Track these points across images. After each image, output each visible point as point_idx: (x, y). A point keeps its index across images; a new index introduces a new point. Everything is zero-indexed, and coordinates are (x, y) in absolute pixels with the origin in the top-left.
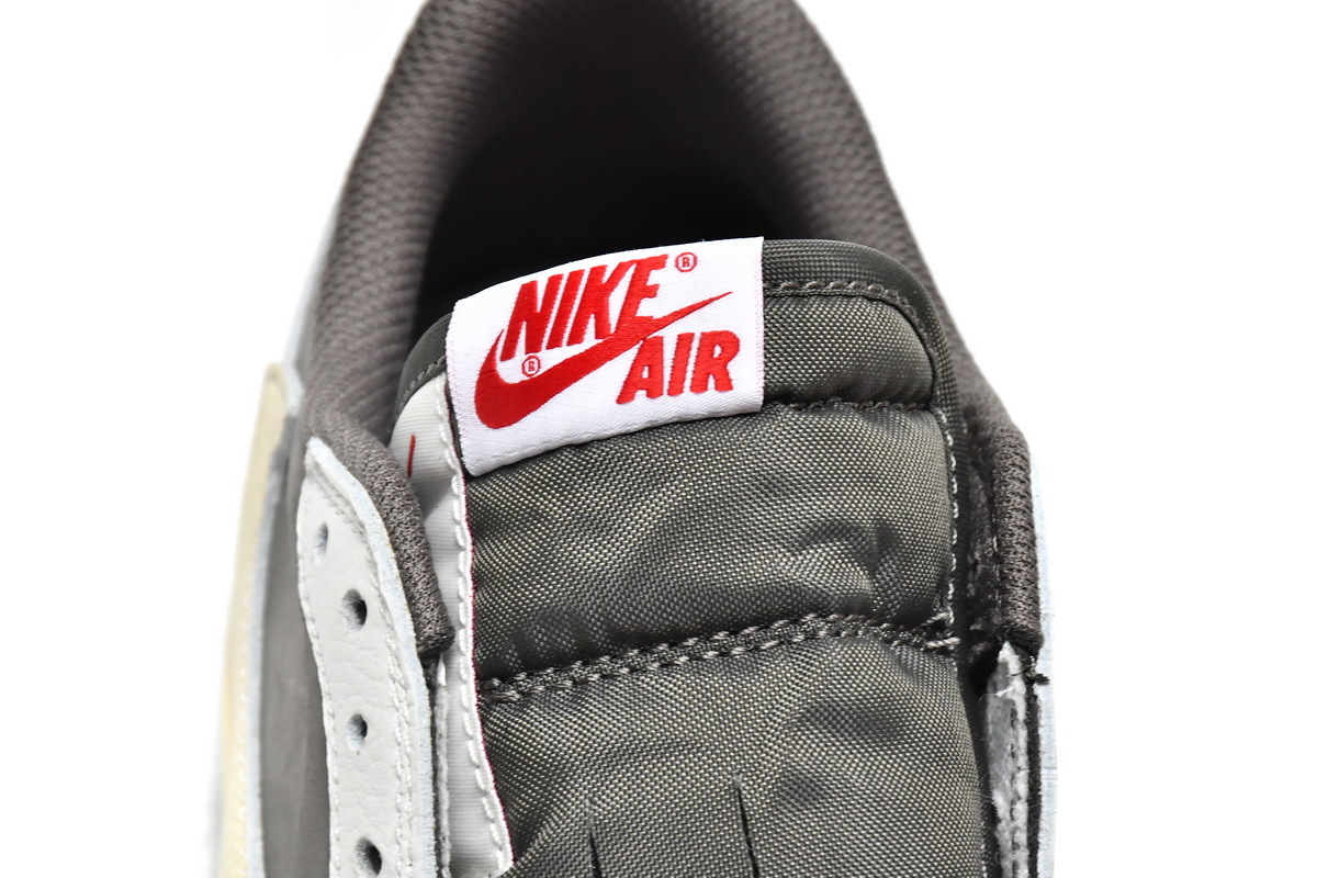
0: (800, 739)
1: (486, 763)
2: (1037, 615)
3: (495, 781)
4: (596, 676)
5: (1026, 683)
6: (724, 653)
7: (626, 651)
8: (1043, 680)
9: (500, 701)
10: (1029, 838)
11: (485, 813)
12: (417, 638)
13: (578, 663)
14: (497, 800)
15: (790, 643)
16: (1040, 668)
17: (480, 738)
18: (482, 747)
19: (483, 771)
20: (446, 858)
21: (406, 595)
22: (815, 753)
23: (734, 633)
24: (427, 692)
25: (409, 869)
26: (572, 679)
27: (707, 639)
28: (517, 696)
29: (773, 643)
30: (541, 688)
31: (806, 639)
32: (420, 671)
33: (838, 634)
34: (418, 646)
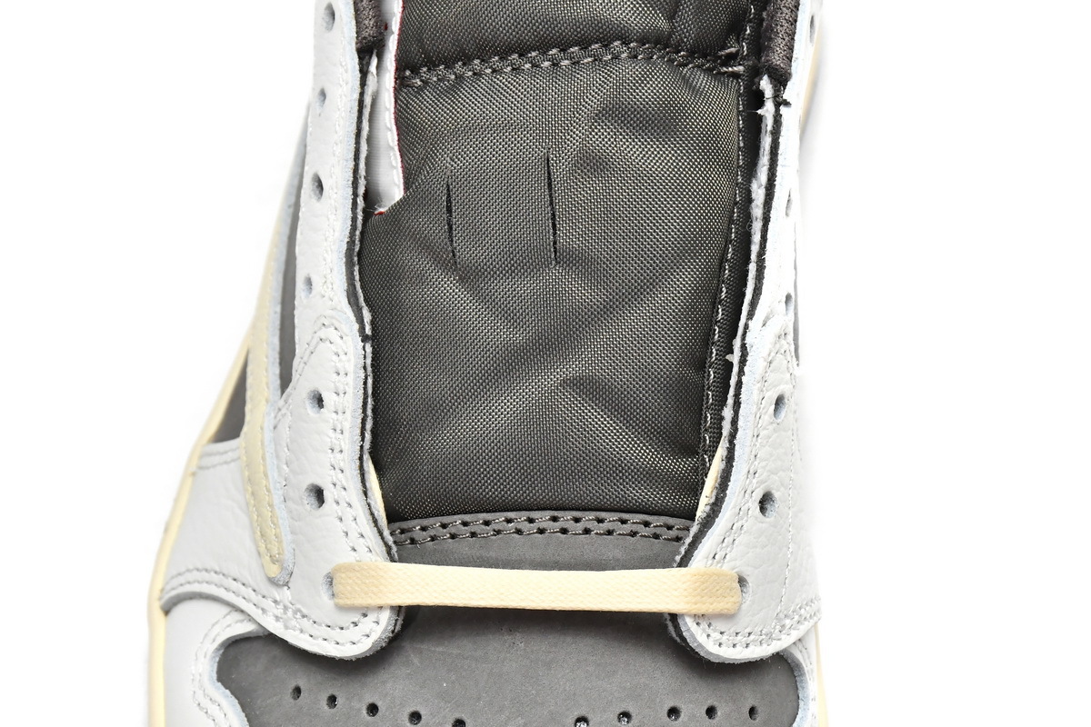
0: (596, 128)
1: (394, 128)
2: (790, 59)
3: (399, 140)
4: (470, 73)
5: (775, 105)
6: (555, 65)
7: (490, 58)
8: (787, 104)
9: (408, 86)
10: (764, 213)
11: (391, 163)
12: (357, 38)
13: (460, 63)
14: (398, 153)
15: (601, 60)
16: (787, 95)
17: (393, 110)
18: (393, 116)
19: (392, 133)
20: (361, 190)
21: (355, 8)
22: (606, 140)
23: (563, 50)
24: (359, 75)
25: (335, 196)
26: (455, 74)
27: (545, 53)
28: (419, 83)
29: (590, 59)
30: (435, 79)
31: (612, 58)
32: (357, 60)
33: (636, 57)
34: (357, 43)
